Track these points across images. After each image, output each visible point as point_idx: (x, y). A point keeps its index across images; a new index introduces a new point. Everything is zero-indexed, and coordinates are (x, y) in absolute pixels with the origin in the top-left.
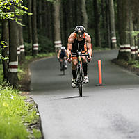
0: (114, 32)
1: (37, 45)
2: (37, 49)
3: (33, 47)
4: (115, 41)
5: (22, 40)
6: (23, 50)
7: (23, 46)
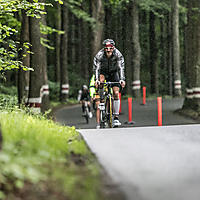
0: (178, 74)
1: (67, 86)
2: (67, 92)
3: (62, 89)
4: (179, 87)
5: (46, 77)
6: (47, 93)
7: (47, 87)
